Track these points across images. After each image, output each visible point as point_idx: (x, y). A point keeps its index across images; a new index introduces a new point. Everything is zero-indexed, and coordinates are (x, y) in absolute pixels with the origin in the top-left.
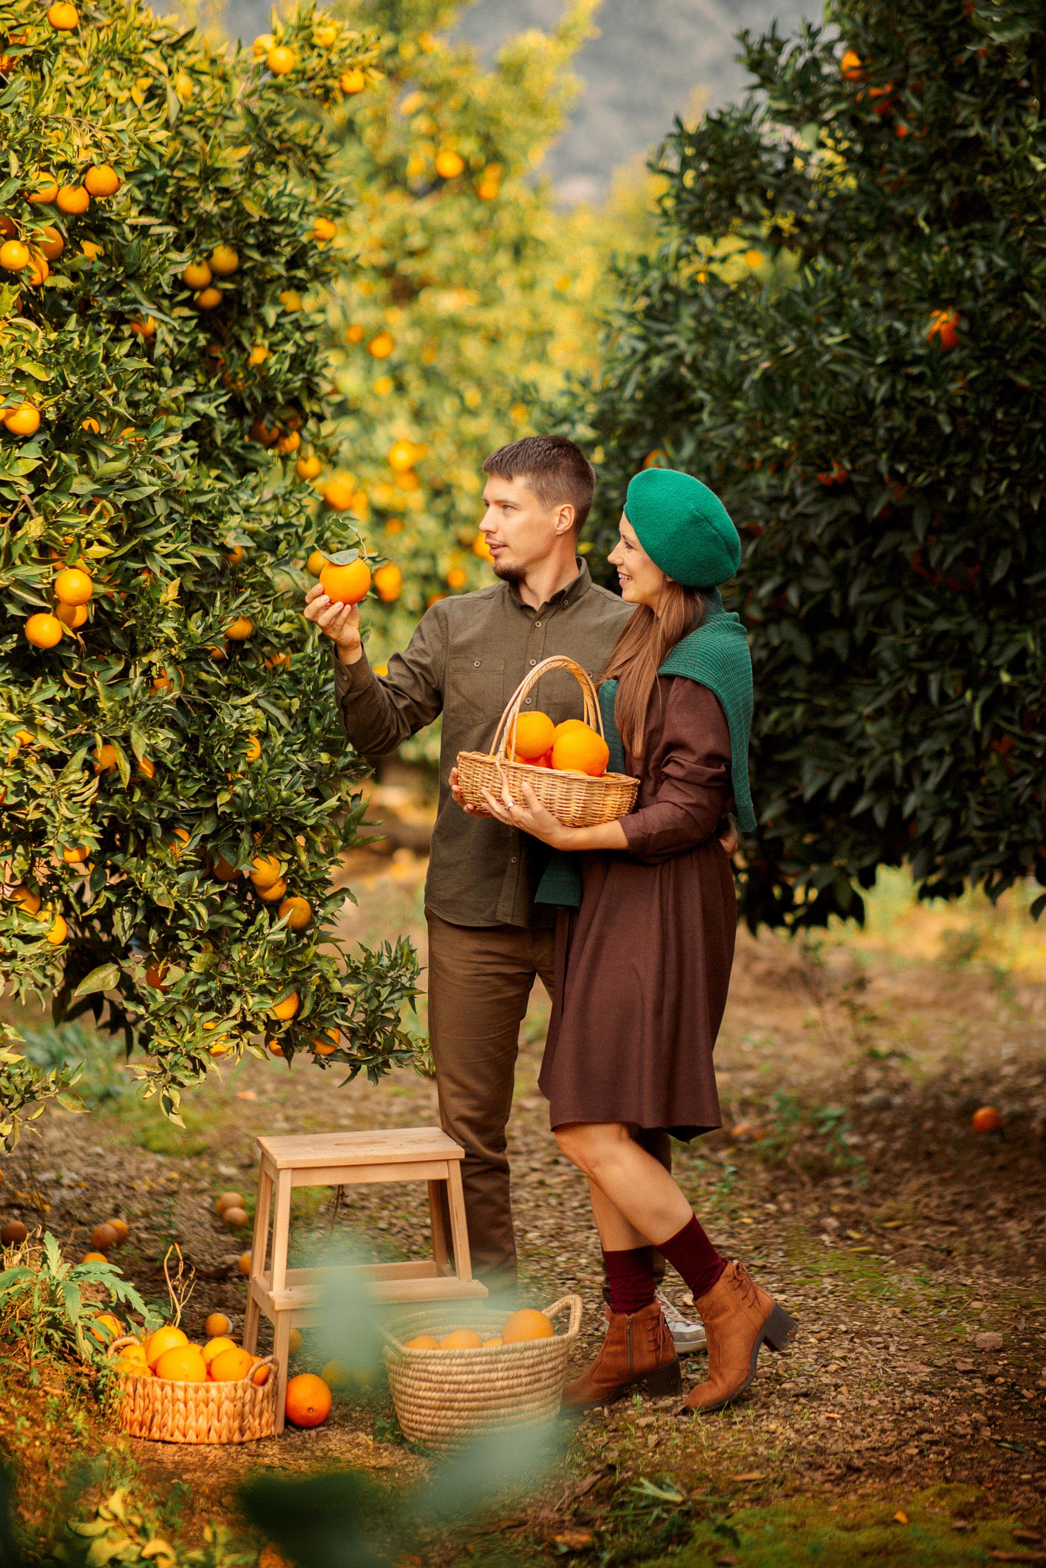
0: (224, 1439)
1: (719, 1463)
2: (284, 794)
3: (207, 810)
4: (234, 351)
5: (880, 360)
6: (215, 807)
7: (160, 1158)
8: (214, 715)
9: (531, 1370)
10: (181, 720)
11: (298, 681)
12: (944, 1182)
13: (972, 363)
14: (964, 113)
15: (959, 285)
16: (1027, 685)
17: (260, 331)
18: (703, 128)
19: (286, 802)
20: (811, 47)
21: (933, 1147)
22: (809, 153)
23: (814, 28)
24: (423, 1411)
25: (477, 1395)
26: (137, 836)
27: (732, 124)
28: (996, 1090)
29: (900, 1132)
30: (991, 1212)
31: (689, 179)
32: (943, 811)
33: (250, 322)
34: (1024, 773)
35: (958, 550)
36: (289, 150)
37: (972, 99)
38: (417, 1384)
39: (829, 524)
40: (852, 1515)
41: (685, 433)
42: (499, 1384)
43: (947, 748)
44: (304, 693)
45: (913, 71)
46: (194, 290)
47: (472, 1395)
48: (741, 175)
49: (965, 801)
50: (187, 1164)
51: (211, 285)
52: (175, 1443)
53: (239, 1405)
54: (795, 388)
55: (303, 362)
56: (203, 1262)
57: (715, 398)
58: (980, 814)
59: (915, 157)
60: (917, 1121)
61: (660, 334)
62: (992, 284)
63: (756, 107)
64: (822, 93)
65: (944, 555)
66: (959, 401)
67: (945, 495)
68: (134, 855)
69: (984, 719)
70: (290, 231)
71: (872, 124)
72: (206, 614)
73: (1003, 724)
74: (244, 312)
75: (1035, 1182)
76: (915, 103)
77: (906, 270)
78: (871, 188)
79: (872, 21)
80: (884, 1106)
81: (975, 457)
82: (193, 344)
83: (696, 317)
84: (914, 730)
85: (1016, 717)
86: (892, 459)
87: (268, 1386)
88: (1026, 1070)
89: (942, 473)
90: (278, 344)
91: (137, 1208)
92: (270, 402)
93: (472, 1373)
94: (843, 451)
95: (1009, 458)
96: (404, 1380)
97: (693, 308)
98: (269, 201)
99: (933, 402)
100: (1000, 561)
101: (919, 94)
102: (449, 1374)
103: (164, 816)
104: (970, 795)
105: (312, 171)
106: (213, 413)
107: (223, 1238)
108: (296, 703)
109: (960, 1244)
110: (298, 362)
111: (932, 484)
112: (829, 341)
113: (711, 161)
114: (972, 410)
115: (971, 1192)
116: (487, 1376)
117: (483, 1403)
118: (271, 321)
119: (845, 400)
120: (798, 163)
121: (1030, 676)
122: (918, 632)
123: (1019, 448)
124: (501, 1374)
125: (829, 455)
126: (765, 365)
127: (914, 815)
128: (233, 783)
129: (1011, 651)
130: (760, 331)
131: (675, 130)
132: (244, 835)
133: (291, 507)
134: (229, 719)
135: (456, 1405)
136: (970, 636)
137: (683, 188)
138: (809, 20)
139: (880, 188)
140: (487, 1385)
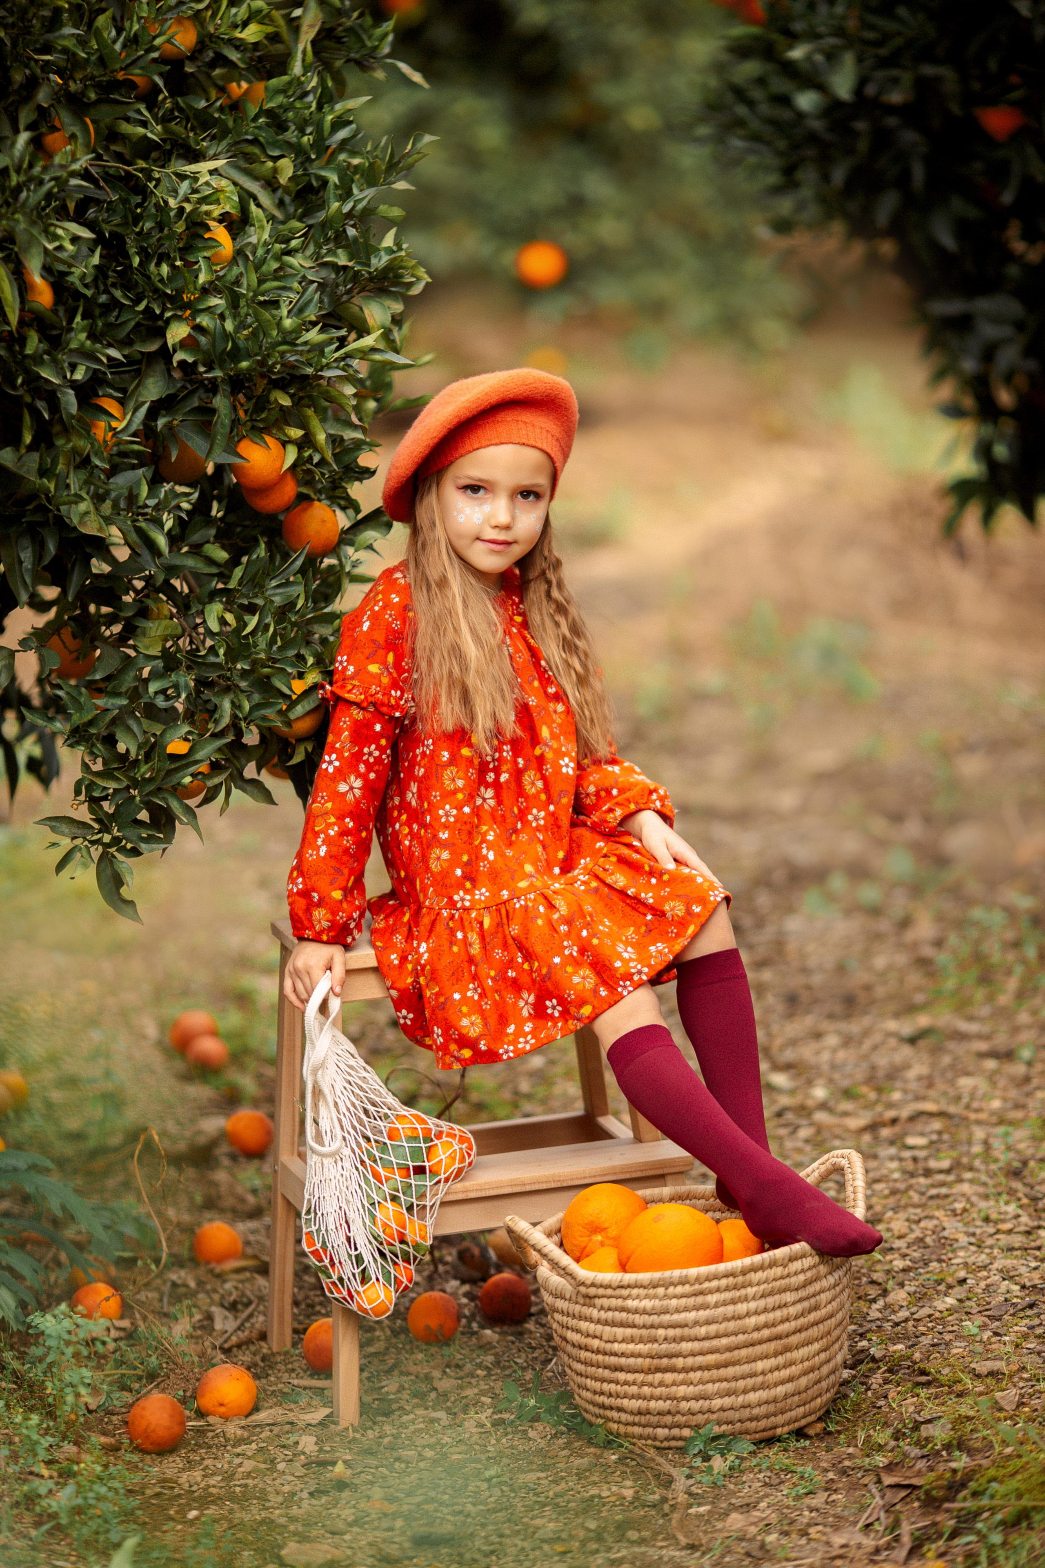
2: (286, 324)
3: (150, 358)
6: (165, 354)
8: (148, 195)
9: (802, 1293)
11: (282, 127)
19: (290, 339)
24: (622, 1376)
25: (715, 1343)
26: (36, 414)
38: (608, 1331)
42: (752, 1321)
44: (297, 148)
47: (706, 1344)
68: (31, 448)
93: (705, 1307)
96: (584, 1325)
102: (664, 1311)
103: (79, 376)
108: (287, 168)
116: (730, 1309)
117: (727, 1356)
124: (753, 1305)
128: (192, 306)
132: (220, 402)
134: (174, 198)
135: (680, 1362)
140: (732, 1325)
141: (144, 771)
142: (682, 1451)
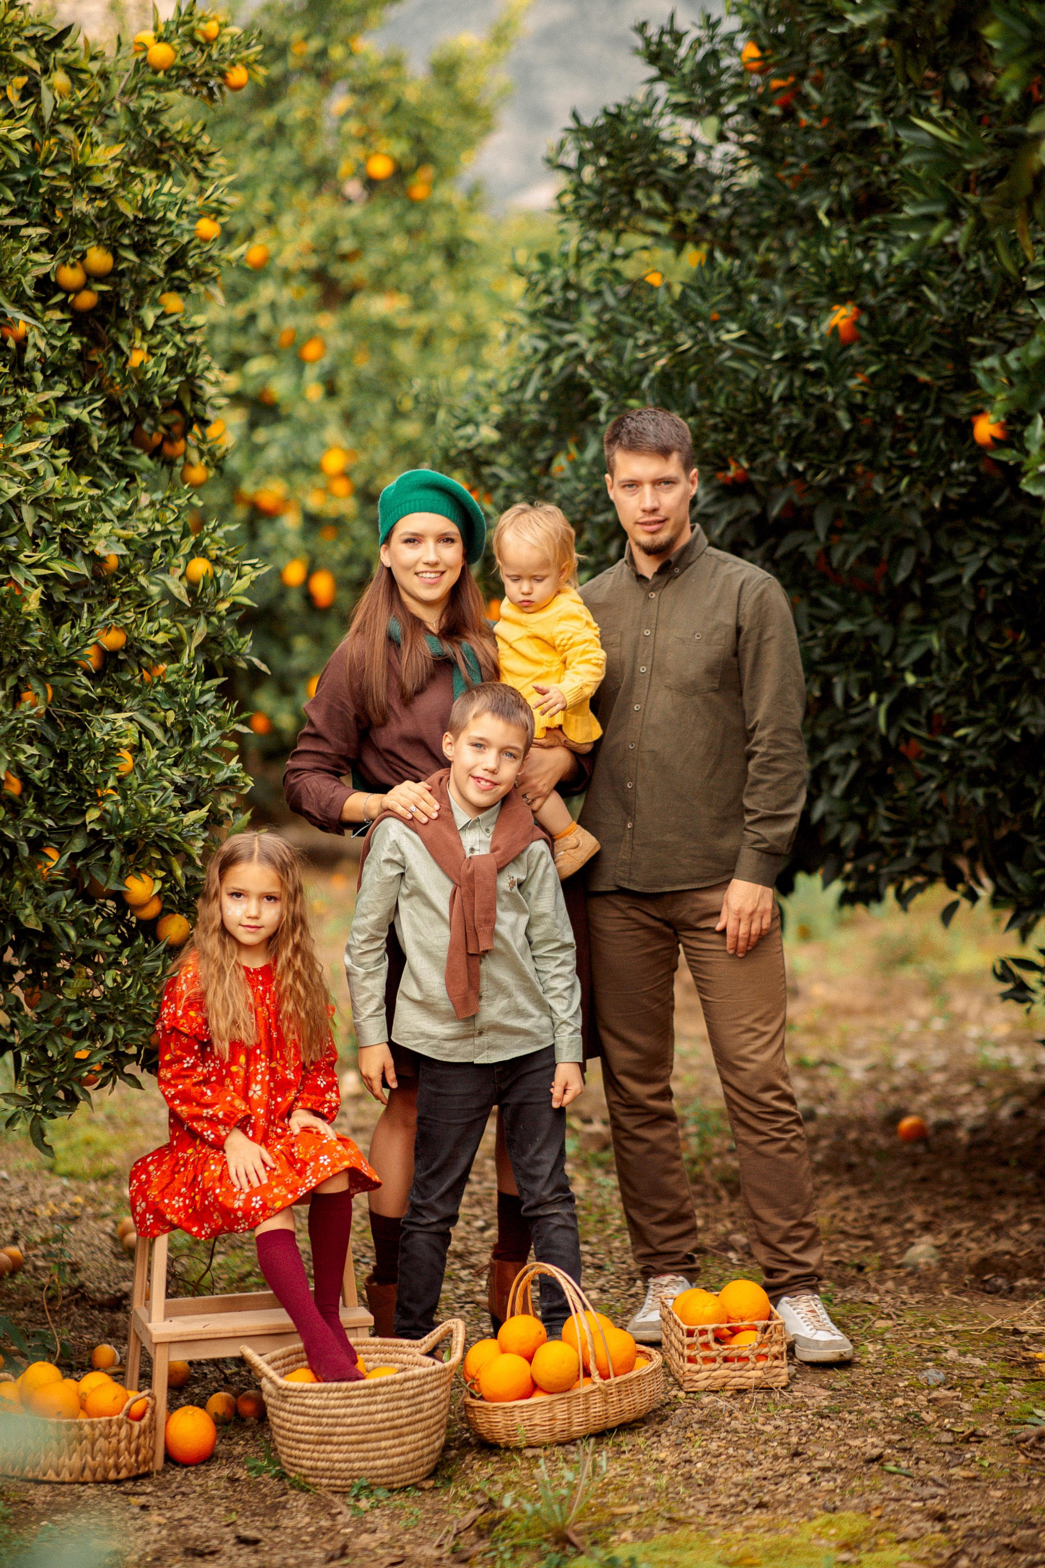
0: (99, 1476)
1: (604, 1494)
2: (154, 810)
3: (77, 828)
4: (112, 354)
5: (777, 355)
6: (84, 825)
7: (65, 1182)
8: (84, 729)
9: (411, 1401)
10: (51, 735)
11: (173, 693)
12: (863, 1194)
13: (871, 358)
14: (866, 104)
15: (859, 277)
16: (933, 687)
17: (138, 333)
18: (601, 121)
19: (156, 818)
20: (712, 38)
21: (855, 1159)
22: (711, 147)
23: (713, 19)
24: (302, 1446)
25: (356, 1428)
26: (3, 856)
27: (630, 118)
28: (924, 1098)
29: (824, 1143)
30: (909, 1226)
31: (588, 173)
32: (852, 817)
33: (129, 324)
34: (930, 777)
35: (861, 549)
36: (172, 148)
37: (873, 90)
38: (295, 1418)
39: (729, 524)
40: (734, 1549)
41: (589, 433)
42: (379, 1416)
43: (854, 752)
44: (181, 706)
45: (814, 61)
46: (68, 293)
47: (351, 1429)
48: (639, 170)
49: (873, 806)
50: (92, 1187)
51: (86, 287)
52: (49, 1482)
53: (114, 1440)
54: (693, 386)
55: (184, 366)
56: (99, 1290)
57: (612, 396)
58: (889, 820)
59: (817, 148)
60: (841, 1132)
61: (561, 333)
62: (892, 278)
63: (656, 101)
64: (723, 86)
65: (846, 554)
66: (858, 398)
67: (844, 493)
69: (890, 722)
70: (167, 231)
71: (773, 117)
72: (73, 626)
73: (909, 728)
74: (122, 314)
75: (956, 1194)
76: (815, 95)
77: (806, 264)
78: (772, 182)
79: (773, 11)
80: (810, 1116)
81: (875, 455)
82: (64, 349)
83: (598, 315)
84: (822, 733)
85: (923, 720)
86: (790, 457)
87: (145, 1421)
88: (956, 1078)
89: (842, 471)
90: (157, 347)
91: (36, 1234)
92: (148, 406)
94: (740, 450)
95: (910, 456)
96: (282, 1414)
97: (596, 306)
98: (146, 201)
99: (830, 398)
100: (904, 560)
101: (818, 84)
102: (326, 1407)
103: (31, 834)
104: (878, 800)
105: (195, 170)
106: (86, 418)
107: (122, 1264)
108: (171, 716)
109: (873, 1261)
110: (176, 366)
111: (831, 483)
112: (726, 337)
113: (609, 155)
114: (872, 406)
115: (889, 1205)
116: (366, 1409)
117: (363, 1436)
118: (150, 322)
119: (741, 397)
120: (700, 157)
121: (935, 678)
122: (820, 634)
123: (920, 444)
124: (380, 1407)
125: (727, 453)
126: (662, 362)
127: (822, 820)
128: (103, 799)
129: (916, 653)
130: (657, 328)
131: (571, 124)
132: (114, 854)
133: (168, 514)
134: (99, 733)
135: (335, 1439)
136: (876, 638)
137: (581, 184)
138: (709, 10)
139: (780, 181)
140: (366, 1418)
141: (60, 1068)
142: (345, 1494)
